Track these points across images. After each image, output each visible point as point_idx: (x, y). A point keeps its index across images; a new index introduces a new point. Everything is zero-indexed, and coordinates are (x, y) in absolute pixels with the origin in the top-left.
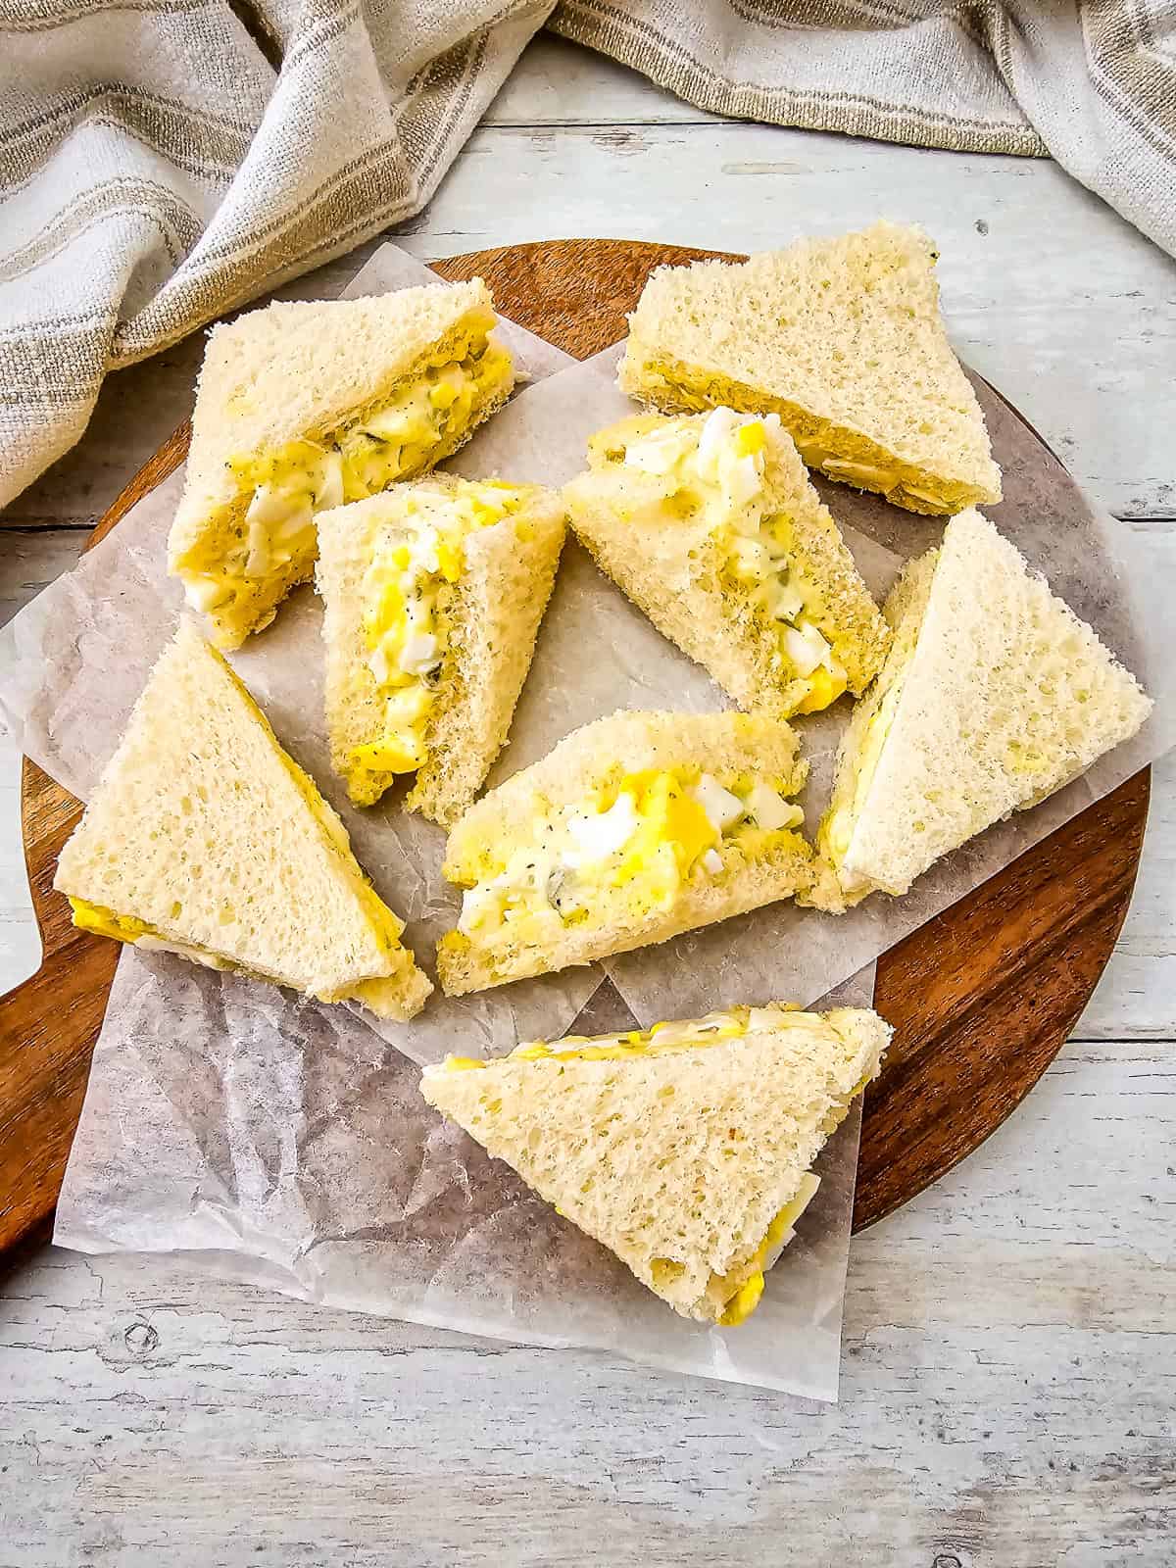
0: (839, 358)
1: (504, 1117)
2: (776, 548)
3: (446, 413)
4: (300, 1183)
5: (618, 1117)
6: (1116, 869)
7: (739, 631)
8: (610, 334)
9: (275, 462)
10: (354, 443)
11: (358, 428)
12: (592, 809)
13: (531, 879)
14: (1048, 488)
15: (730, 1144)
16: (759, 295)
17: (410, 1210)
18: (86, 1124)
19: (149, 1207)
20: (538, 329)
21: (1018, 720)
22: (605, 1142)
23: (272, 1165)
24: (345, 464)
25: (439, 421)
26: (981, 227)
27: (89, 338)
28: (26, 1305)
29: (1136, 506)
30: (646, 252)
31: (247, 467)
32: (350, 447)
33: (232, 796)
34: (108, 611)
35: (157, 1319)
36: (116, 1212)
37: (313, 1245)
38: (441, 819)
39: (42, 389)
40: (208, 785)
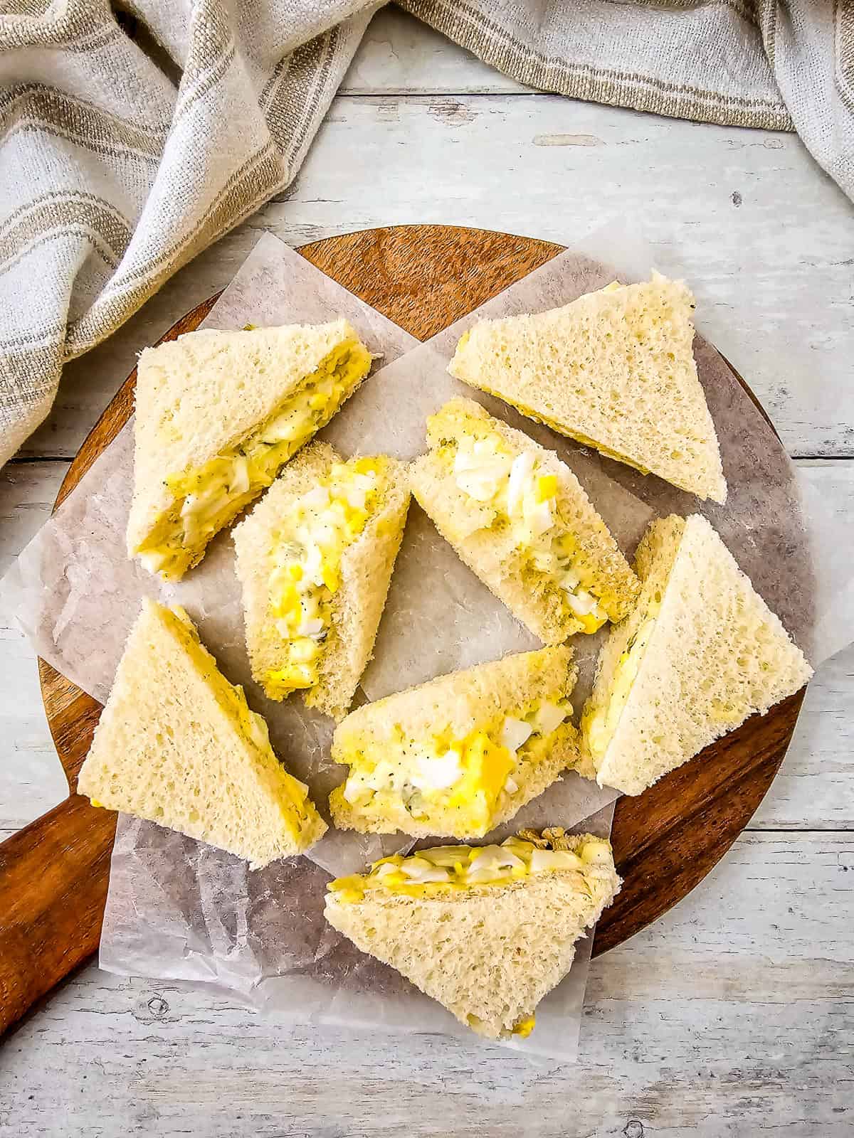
0: (615, 396)
1: (377, 939)
2: (561, 552)
3: (321, 412)
4: (249, 941)
5: (448, 940)
6: (778, 736)
7: (534, 600)
8: (443, 316)
9: (200, 477)
10: (257, 451)
11: (257, 438)
12: (432, 753)
13: (392, 783)
14: (762, 451)
15: (518, 958)
16: (558, 345)
17: (318, 956)
18: (111, 902)
19: (158, 952)
20: (388, 310)
21: (720, 684)
22: (440, 956)
23: (232, 930)
24: (250, 466)
25: (316, 418)
26: (736, 199)
27: (46, 351)
28: (86, 988)
29: (827, 446)
30: (472, 239)
31: (179, 483)
32: (252, 453)
33: (190, 731)
34: (84, 549)
35: (166, 995)
36: (135, 954)
37: (261, 980)
38: (329, 713)
39: (17, 393)
40: (173, 725)
